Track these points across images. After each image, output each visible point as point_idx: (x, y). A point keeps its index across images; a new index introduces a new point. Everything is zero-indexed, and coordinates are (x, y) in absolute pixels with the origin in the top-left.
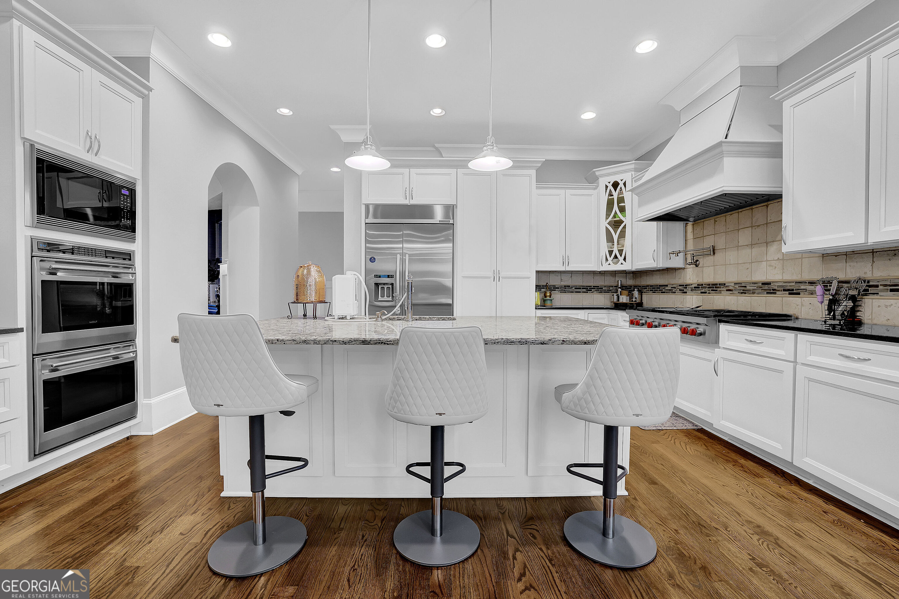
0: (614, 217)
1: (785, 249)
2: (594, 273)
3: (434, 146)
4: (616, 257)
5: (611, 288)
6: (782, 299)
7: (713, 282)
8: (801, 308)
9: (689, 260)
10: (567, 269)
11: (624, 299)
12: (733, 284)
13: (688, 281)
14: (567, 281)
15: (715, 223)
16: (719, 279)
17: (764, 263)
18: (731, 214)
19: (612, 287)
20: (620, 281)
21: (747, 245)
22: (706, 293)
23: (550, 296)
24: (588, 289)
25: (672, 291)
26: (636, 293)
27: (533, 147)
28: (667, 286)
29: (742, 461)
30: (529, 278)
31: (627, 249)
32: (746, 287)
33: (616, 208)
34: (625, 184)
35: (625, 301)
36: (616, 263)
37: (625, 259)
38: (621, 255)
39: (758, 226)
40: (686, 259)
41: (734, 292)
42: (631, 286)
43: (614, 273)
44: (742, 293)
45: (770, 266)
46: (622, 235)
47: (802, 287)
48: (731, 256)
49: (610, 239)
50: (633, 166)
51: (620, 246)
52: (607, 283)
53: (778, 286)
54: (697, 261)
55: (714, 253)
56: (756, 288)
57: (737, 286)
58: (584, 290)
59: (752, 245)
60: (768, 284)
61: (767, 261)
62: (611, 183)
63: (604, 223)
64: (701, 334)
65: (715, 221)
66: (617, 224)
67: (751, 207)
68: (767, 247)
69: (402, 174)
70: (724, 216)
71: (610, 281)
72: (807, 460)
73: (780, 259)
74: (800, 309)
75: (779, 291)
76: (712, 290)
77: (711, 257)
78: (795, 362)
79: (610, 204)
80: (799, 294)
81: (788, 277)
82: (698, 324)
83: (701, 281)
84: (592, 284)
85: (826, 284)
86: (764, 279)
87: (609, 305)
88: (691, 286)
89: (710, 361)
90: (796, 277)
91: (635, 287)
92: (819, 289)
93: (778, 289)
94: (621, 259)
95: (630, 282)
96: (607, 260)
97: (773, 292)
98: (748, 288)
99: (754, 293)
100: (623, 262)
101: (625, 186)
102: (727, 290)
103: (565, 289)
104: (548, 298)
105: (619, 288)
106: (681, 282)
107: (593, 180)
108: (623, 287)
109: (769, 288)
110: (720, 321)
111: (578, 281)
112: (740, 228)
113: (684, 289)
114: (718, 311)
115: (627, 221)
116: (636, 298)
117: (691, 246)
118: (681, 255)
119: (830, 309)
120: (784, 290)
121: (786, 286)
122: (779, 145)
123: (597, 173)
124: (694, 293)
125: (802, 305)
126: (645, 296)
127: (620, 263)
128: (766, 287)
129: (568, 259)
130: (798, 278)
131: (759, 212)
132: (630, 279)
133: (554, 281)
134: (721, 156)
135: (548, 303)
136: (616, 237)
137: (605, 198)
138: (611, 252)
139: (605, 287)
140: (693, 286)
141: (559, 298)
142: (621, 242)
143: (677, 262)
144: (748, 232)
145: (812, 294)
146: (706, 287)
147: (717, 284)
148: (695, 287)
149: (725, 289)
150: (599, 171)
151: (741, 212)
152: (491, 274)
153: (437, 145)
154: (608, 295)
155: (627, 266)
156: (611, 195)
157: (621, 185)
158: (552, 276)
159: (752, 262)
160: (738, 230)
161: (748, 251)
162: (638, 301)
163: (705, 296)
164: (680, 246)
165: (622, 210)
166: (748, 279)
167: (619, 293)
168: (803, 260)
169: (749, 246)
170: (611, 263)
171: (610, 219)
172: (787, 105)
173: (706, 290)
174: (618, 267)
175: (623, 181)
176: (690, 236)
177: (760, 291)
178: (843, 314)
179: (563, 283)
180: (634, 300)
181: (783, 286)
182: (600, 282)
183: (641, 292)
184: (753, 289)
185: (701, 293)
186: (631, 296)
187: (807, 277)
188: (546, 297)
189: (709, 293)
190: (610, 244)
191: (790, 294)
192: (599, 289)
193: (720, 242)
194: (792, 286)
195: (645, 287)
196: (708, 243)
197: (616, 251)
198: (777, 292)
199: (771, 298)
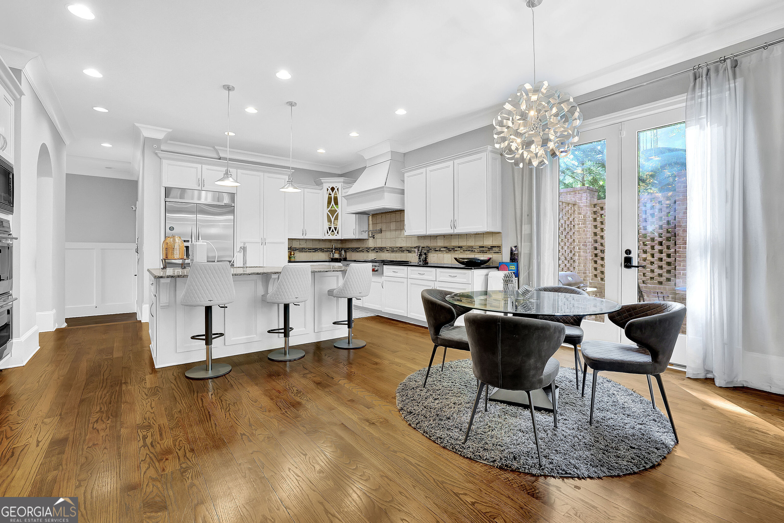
0: (332, 208)
1: (406, 234)
2: (319, 240)
3: (214, 147)
4: (333, 231)
5: (329, 250)
6: (406, 254)
7: (381, 246)
8: (412, 258)
9: (370, 235)
10: (305, 238)
11: (337, 256)
13: (370, 246)
14: (303, 245)
15: (381, 218)
16: (383, 246)
18: (388, 215)
19: (329, 248)
20: (334, 245)
22: (378, 252)
23: (294, 255)
24: (315, 250)
25: (362, 251)
26: (343, 252)
27: (285, 158)
28: (360, 248)
29: (393, 322)
30: (283, 243)
31: (339, 227)
33: (333, 202)
34: (338, 189)
35: (337, 257)
36: (333, 235)
37: (338, 233)
38: (336, 230)
39: (398, 222)
40: (369, 235)
41: (389, 252)
42: (340, 248)
43: (330, 241)
45: (402, 240)
46: (336, 218)
47: (412, 249)
48: (388, 234)
49: (329, 220)
50: (342, 180)
51: (335, 225)
52: (327, 247)
54: (374, 235)
55: (381, 233)
56: (397, 250)
57: (390, 249)
58: (314, 251)
59: (396, 230)
60: (402, 248)
61: (401, 237)
62: (330, 188)
63: (326, 211)
64: (376, 271)
66: (333, 212)
67: (395, 213)
68: (401, 231)
69: (197, 168)
71: (328, 245)
72: (412, 314)
73: (405, 237)
75: (405, 251)
76: (380, 251)
77: (380, 234)
78: (407, 278)
79: (330, 199)
80: (411, 252)
81: (408, 245)
82: (375, 266)
83: (375, 246)
84: (318, 247)
85: (418, 247)
86: (400, 246)
87: (328, 260)
88: (371, 249)
89: (380, 283)
90: (410, 245)
91: (342, 249)
92: (416, 250)
94: (336, 232)
95: (339, 246)
96: (328, 232)
97: (403, 251)
98: (394, 250)
99: (397, 252)
100: (337, 234)
101: (338, 191)
103: (302, 250)
104: (292, 256)
105: (334, 249)
106: (366, 246)
107: (319, 184)
108: (336, 249)
110: (384, 264)
111: (310, 245)
113: (368, 250)
114: (383, 260)
115: (339, 211)
116: (343, 255)
117: (371, 228)
118: (367, 232)
119: (419, 258)
120: (407, 251)
122: (403, 190)
123: (322, 181)
124: (373, 252)
126: (348, 254)
127: (335, 235)
129: (306, 232)
131: (398, 214)
132: (339, 244)
133: (296, 245)
134: (383, 191)
135: (293, 259)
136: (333, 220)
137: (327, 196)
138: (330, 228)
139: (325, 248)
141: (299, 256)
142: (336, 222)
143: (365, 236)
144: (394, 223)
145: (414, 252)
146: (378, 249)
147: (382, 248)
148: (373, 249)
149: (386, 250)
150: (323, 180)
151: (392, 214)
152: (260, 241)
153: (216, 147)
154: (327, 254)
155: (339, 237)
156: (330, 194)
157: (336, 190)
158: (294, 242)
159: (396, 238)
160: (390, 222)
161: (394, 233)
162: (344, 257)
163: (378, 254)
164: (366, 228)
165: (336, 203)
166: (394, 246)
167: (334, 252)
168: (411, 239)
169: (394, 230)
170: (330, 235)
171: (330, 208)
172: (406, 175)
174: (334, 237)
175: (337, 188)
176: (371, 222)
178: (423, 260)
179: (301, 246)
180: (342, 256)
181: (406, 249)
182: (322, 246)
183: (345, 252)
185: (376, 252)
186: (340, 255)
187: (413, 245)
188: (291, 255)
190: (329, 223)
192: (322, 250)
193: (384, 227)
194: (409, 249)
195: (348, 249)
196: (378, 228)
197: (333, 228)
199: (402, 254)
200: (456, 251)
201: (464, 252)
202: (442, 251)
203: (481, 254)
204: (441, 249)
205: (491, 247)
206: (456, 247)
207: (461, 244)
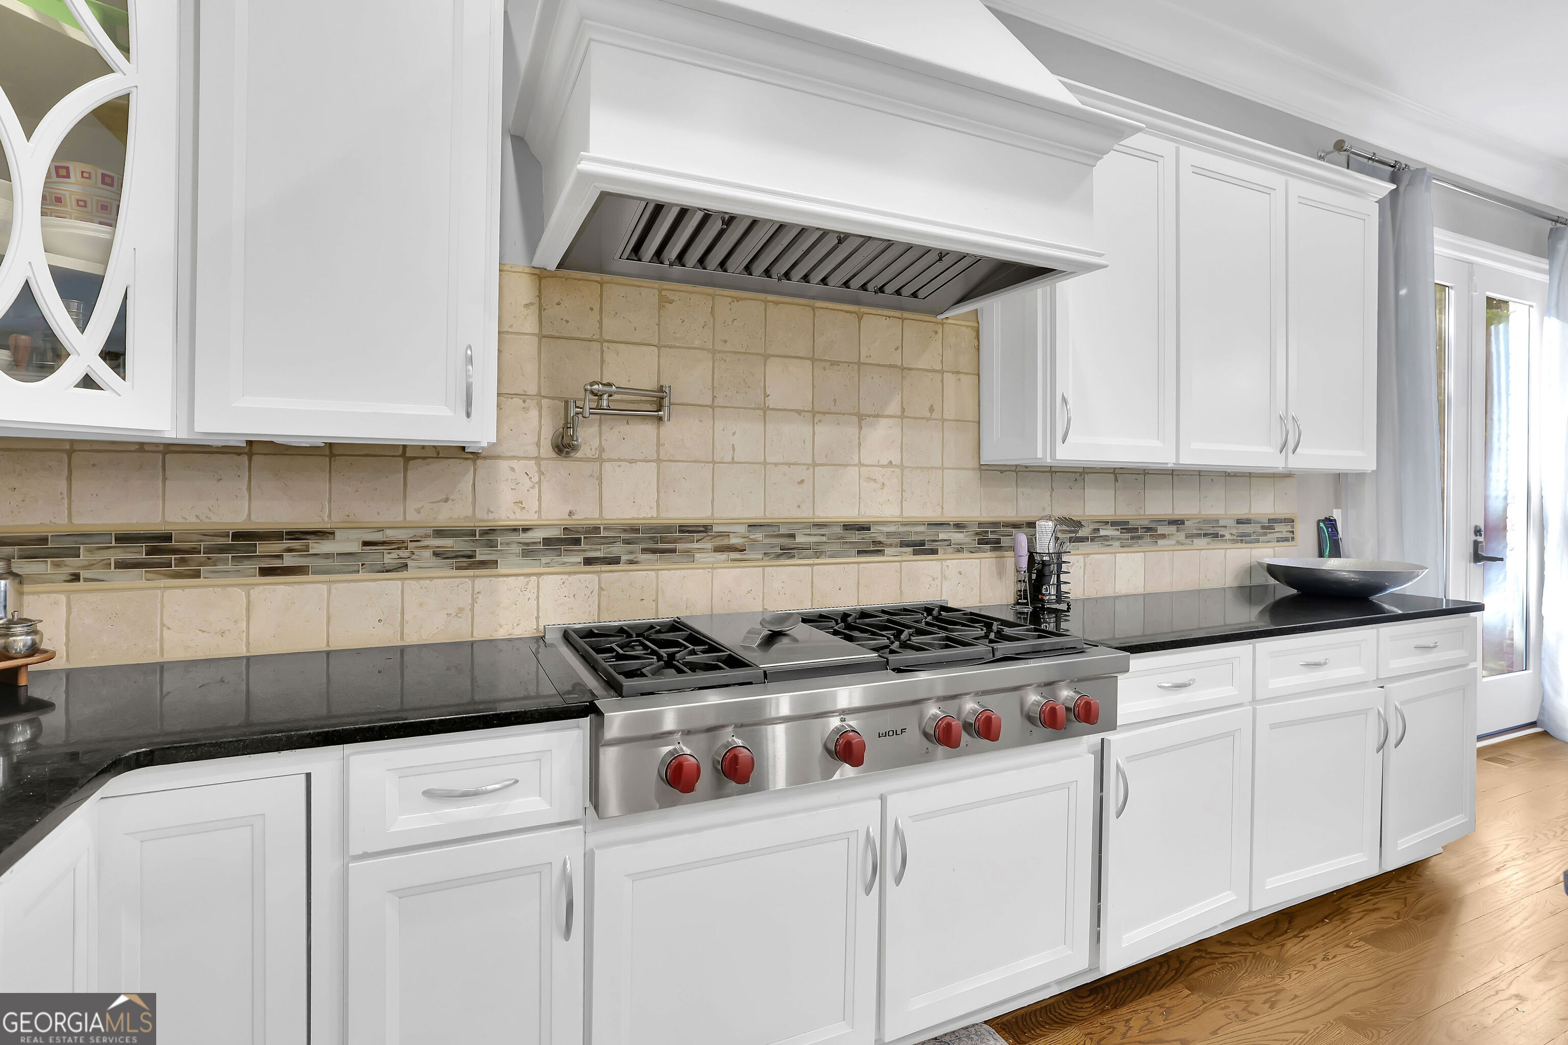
6: (901, 565)
7: (652, 518)
8: (942, 584)
12: (742, 529)
15: (661, 307)
17: (853, 471)
18: (738, 299)
21: (799, 412)
22: (616, 561)
32: (793, 536)
39: (834, 363)
41: (748, 555)
44: (778, 556)
45: (869, 479)
47: (942, 536)
53: (889, 534)
54: (570, 431)
56: (824, 539)
57: (758, 535)
60: (863, 528)
61: (860, 464)
65: (664, 301)
67: (811, 302)
68: (860, 428)
70: (709, 295)
73: (894, 463)
74: (939, 589)
75: (891, 545)
76: (644, 551)
77: (647, 430)
80: (934, 552)
83: (583, 516)
86: (851, 514)
88: (523, 535)
90: (930, 514)
93: (889, 541)
97: (875, 549)
98: (800, 539)
102: (718, 549)
109: (863, 539)
112: (770, 352)
120: (904, 544)
121: (909, 533)
124: (547, 565)
125: (944, 577)
128: (856, 537)
130: (933, 514)
140: (537, 535)
144: (801, 372)
145: (959, 551)
148: (547, 541)
149: (709, 545)
151: (776, 303)
159: (814, 465)
160: (766, 357)
163: (611, 576)
166: (805, 514)
168: (944, 472)
169: (803, 414)
173: (617, 549)
177: (836, 547)
181: (899, 533)
184: (817, 543)
185: (588, 561)
187: (952, 514)
189: (631, 562)
191: (915, 553)
193: (686, 382)
194: (920, 533)
198: (888, 551)
199: (872, 566)
200: (1163, 536)
201: (1188, 541)
202: (1105, 538)
203: (1244, 545)
204: (1102, 533)
205: (1270, 520)
206: (1160, 521)
207: (1180, 512)
